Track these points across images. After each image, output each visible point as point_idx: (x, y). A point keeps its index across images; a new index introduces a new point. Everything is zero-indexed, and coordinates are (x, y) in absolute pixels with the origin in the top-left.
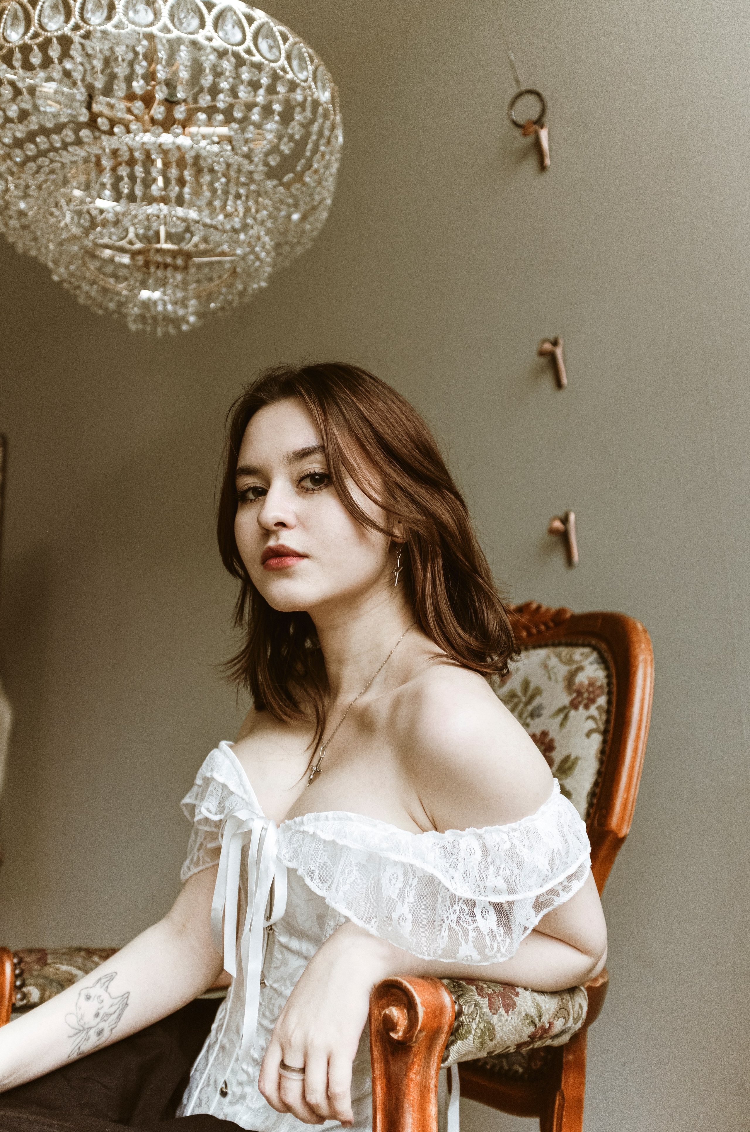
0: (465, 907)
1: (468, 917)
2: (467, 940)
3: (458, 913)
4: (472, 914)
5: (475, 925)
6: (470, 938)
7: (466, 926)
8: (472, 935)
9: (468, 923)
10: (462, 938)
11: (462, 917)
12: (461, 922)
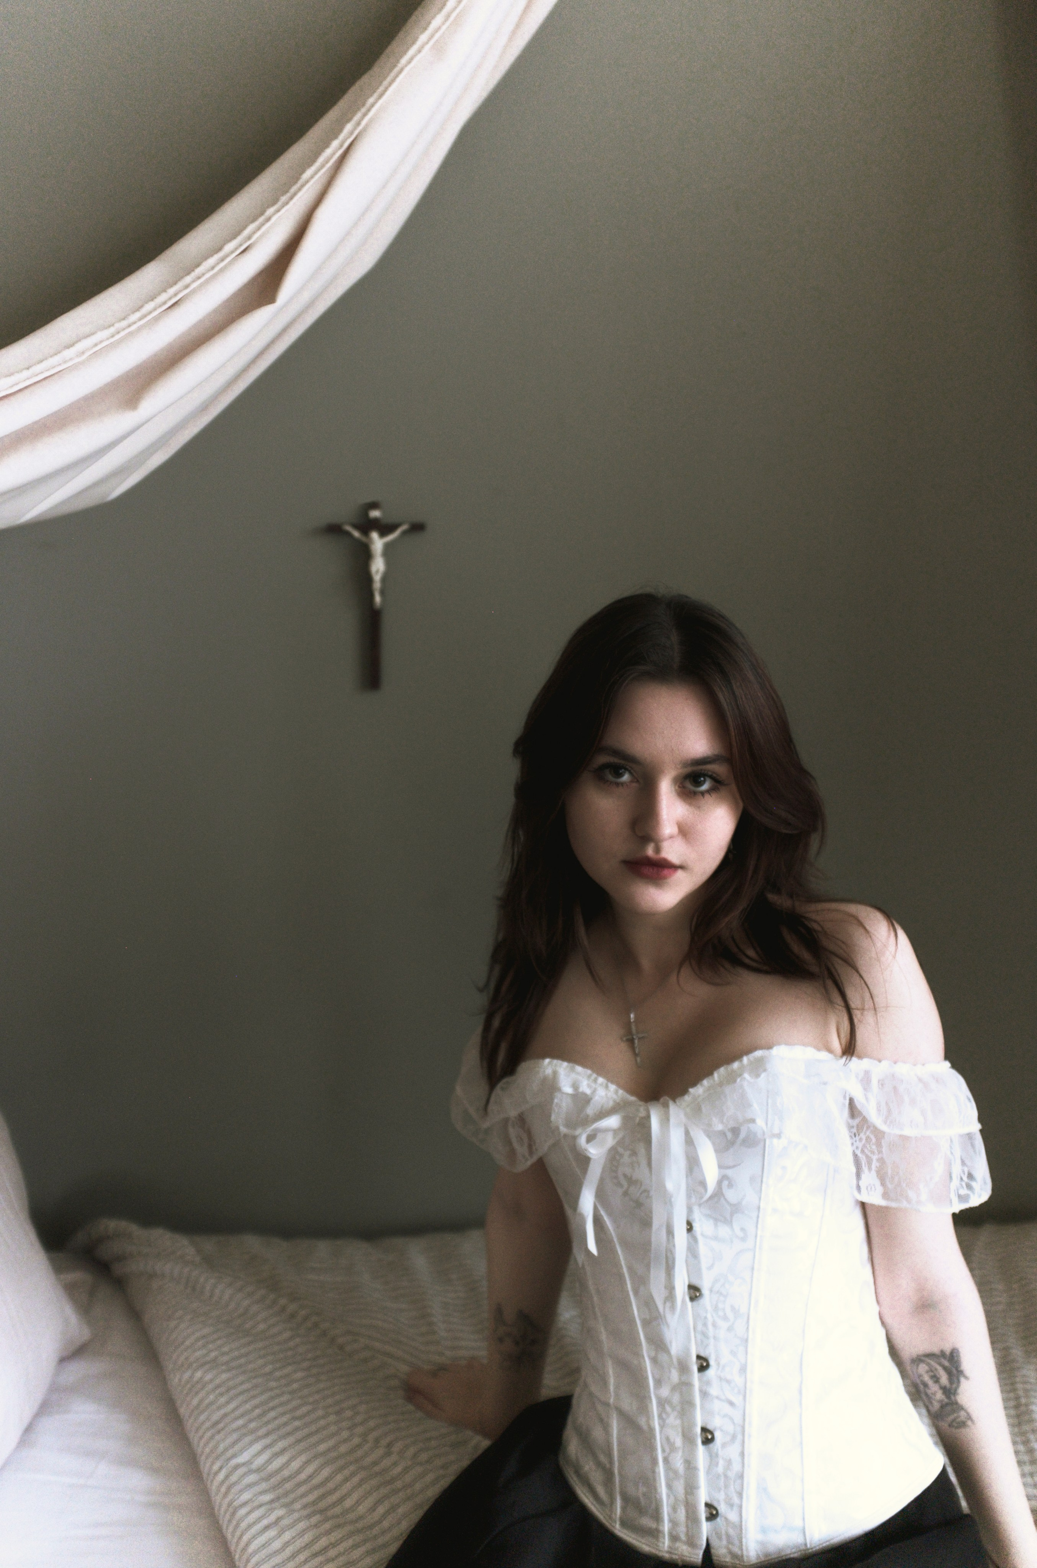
0: (872, 1137)
1: (874, 1147)
2: (870, 1169)
3: (864, 1141)
4: (879, 1145)
5: (880, 1156)
6: (873, 1167)
7: (871, 1155)
8: (875, 1164)
9: (873, 1153)
10: (865, 1166)
11: (868, 1146)
12: (866, 1151)
